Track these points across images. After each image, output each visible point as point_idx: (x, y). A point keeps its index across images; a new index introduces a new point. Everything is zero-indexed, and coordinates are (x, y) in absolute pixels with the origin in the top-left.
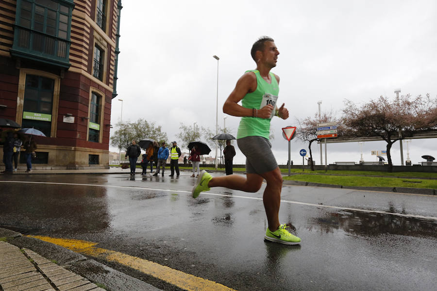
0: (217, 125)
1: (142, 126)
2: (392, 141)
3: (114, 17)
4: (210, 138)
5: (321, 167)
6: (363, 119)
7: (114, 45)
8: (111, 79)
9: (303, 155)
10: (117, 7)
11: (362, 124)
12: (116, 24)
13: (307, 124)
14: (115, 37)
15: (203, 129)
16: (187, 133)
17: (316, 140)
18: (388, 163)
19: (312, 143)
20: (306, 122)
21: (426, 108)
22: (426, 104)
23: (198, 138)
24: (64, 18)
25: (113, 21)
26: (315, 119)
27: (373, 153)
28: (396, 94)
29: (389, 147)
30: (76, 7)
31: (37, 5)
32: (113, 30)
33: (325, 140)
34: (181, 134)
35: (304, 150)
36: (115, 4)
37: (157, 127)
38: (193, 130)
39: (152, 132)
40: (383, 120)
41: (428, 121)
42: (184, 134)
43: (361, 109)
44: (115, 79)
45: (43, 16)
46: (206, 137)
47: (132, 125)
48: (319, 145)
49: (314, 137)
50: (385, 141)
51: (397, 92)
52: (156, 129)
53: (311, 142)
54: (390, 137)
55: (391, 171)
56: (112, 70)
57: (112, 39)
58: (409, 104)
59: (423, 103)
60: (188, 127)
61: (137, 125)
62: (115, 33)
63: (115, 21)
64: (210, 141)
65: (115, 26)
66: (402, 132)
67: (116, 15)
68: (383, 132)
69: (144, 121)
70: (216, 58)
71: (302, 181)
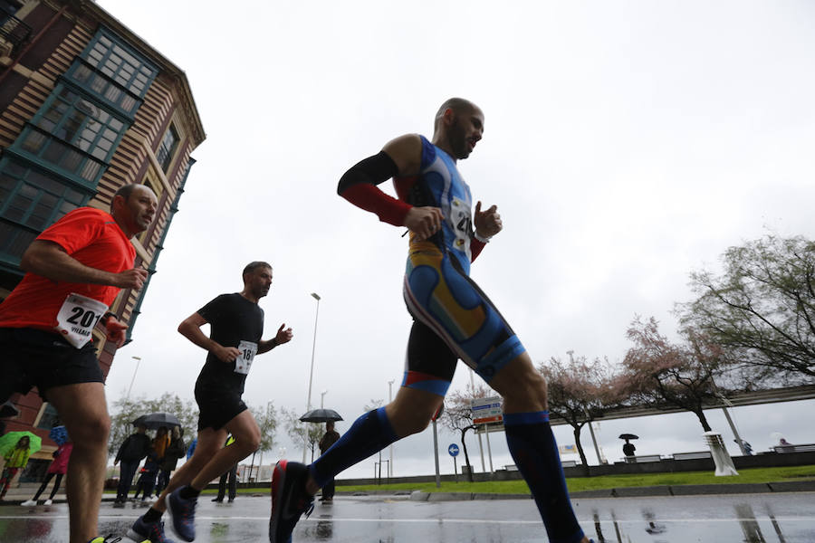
0: (309, 405)
1: (167, 407)
2: (579, 424)
3: (160, 220)
4: (295, 429)
5: (484, 477)
7: (149, 259)
8: (128, 312)
9: (454, 454)
10: (169, 208)
12: (161, 231)
13: (456, 402)
14: (154, 249)
15: (283, 413)
17: (471, 427)
18: (581, 463)
19: (466, 434)
20: (454, 398)
21: (608, 376)
22: (607, 371)
23: (273, 430)
24: (70, 208)
25: (158, 227)
26: (467, 393)
28: (569, 355)
29: (577, 434)
30: (98, 196)
31: (27, 184)
32: (153, 238)
33: (486, 426)
35: (454, 446)
36: (167, 203)
38: (265, 414)
39: (184, 420)
40: (562, 392)
41: (617, 391)
44: (136, 312)
45: (32, 200)
46: (287, 426)
47: (147, 404)
48: (477, 435)
49: (468, 423)
50: (570, 425)
51: (570, 353)
53: (464, 431)
54: (575, 419)
55: (588, 475)
56: (134, 297)
57: (149, 250)
58: (587, 370)
59: (603, 369)
60: (257, 408)
61: (158, 404)
62: (156, 243)
63: (160, 225)
64: (294, 434)
65: (158, 233)
66: (588, 411)
67: (164, 218)
68: (564, 411)
69: (174, 397)
70: (316, 296)
71: (464, 491)
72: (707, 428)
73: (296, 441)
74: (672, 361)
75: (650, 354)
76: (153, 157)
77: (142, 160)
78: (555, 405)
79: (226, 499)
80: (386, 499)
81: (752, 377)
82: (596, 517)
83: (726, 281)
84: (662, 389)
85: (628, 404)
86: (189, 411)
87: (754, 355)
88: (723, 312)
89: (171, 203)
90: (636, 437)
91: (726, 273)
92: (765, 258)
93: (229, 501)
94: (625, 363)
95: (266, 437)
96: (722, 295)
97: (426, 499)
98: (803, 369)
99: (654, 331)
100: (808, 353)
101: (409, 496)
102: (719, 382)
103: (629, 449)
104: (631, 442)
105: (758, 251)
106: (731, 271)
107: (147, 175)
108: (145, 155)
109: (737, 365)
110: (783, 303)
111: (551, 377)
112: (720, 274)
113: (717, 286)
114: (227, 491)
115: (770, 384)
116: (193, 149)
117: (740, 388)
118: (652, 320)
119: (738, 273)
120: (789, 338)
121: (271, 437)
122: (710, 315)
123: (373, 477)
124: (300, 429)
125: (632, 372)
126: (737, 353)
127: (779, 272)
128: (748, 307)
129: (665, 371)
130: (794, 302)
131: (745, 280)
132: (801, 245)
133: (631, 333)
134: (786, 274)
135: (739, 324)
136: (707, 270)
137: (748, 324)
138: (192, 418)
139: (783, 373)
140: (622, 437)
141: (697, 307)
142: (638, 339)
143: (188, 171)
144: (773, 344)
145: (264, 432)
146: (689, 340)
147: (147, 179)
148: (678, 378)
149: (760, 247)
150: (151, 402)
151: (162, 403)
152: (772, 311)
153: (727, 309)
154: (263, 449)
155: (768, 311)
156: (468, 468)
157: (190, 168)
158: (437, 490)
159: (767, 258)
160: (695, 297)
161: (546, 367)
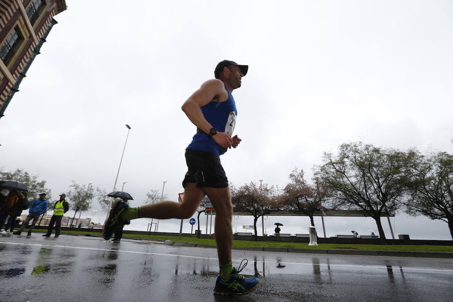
0: (115, 188)
1: (19, 178)
2: (257, 216)
3: (25, 57)
4: (104, 200)
5: (205, 236)
6: (240, 196)
7: (14, 81)
9: (192, 224)
10: (33, 50)
11: (239, 202)
12: (25, 64)
14: (18, 75)
15: (98, 190)
16: (78, 192)
17: (204, 211)
18: (254, 234)
19: (201, 214)
21: (276, 195)
23: (90, 200)
27: (244, 227)
28: (260, 182)
29: (255, 220)
32: (18, 68)
33: (211, 212)
34: (70, 192)
35: (193, 220)
36: (31, 46)
37: (40, 182)
38: (86, 190)
39: (30, 187)
40: (253, 199)
42: (74, 192)
43: (239, 189)
46: (99, 199)
48: (206, 216)
49: (203, 209)
50: (253, 216)
52: (38, 184)
53: (200, 212)
54: (256, 213)
55: (256, 241)
57: (14, 75)
58: (267, 190)
60: (81, 186)
61: (12, 175)
62: (20, 71)
63: (25, 61)
64: (103, 203)
65: (23, 65)
66: (263, 210)
67: (29, 56)
68: (252, 209)
69: (24, 172)
70: (129, 127)
71: (193, 243)
72: (313, 224)
73: (103, 207)
74: (306, 191)
75: (297, 187)
76: (24, 10)
77: (15, 11)
78: (248, 206)
79: (53, 235)
80: (150, 243)
81: (337, 204)
82: (255, 259)
83: (338, 159)
84: (298, 204)
85: (282, 209)
86: (35, 182)
87: (340, 194)
88: (333, 173)
89: (35, 46)
90: (282, 225)
91: (338, 155)
92: (355, 151)
93: (55, 237)
94: (285, 190)
95: (85, 203)
96: (335, 165)
97: (172, 244)
98: (357, 203)
99: (302, 176)
100: (361, 196)
101: (163, 242)
102: (323, 204)
103: (277, 230)
104: (279, 227)
105: (354, 148)
106: (341, 155)
107: (18, 22)
108: (17, 7)
109: (332, 198)
110: (357, 173)
111: (249, 192)
112: (336, 156)
113: (333, 160)
114: (54, 231)
115: (344, 208)
116: (56, 14)
117: (331, 208)
118: (302, 171)
119: (343, 156)
120: (355, 189)
121: (88, 203)
122: (327, 173)
123: (146, 231)
124: (107, 201)
125: (288, 195)
126: (334, 192)
127: (359, 159)
128: (344, 173)
129: (301, 196)
130: (362, 173)
131: (346, 160)
132: (371, 148)
133: (291, 176)
134: (362, 160)
135: (338, 180)
136: (331, 152)
137: (341, 180)
138: (36, 186)
139: (349, 204)
140: (276, 224)
141: (323, 169)
142: (294, 179)
143: (50, 28)
144: (349, 191)
145: (84, 200)
146: (316, 183)
147: (17, 25)
148: (307, 200)
149: (355, 146)
150: (7, 173)
151: (15, 175)
152: (352, 176)
153: (335, 172)
154: (82, 210)
155: (351, 175)
156: (198, 231)
157: (52, 26)
158: (179, 241)
159: (356, 151)
160: (323, 164)
161: (247, 186)
